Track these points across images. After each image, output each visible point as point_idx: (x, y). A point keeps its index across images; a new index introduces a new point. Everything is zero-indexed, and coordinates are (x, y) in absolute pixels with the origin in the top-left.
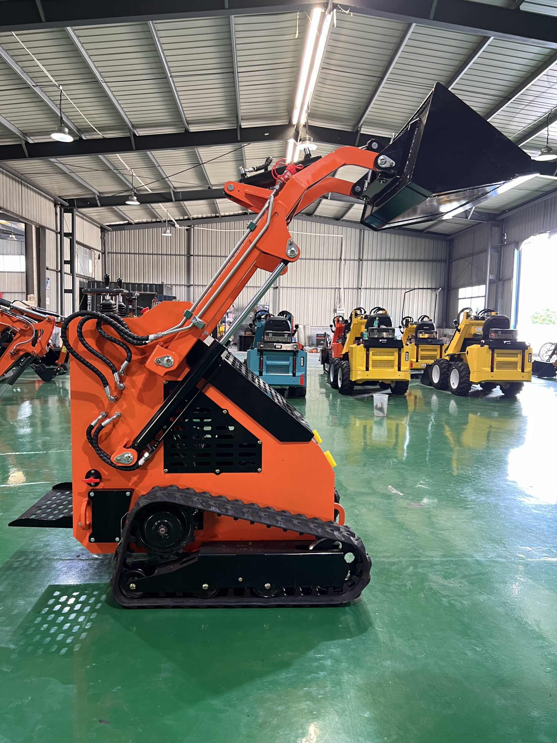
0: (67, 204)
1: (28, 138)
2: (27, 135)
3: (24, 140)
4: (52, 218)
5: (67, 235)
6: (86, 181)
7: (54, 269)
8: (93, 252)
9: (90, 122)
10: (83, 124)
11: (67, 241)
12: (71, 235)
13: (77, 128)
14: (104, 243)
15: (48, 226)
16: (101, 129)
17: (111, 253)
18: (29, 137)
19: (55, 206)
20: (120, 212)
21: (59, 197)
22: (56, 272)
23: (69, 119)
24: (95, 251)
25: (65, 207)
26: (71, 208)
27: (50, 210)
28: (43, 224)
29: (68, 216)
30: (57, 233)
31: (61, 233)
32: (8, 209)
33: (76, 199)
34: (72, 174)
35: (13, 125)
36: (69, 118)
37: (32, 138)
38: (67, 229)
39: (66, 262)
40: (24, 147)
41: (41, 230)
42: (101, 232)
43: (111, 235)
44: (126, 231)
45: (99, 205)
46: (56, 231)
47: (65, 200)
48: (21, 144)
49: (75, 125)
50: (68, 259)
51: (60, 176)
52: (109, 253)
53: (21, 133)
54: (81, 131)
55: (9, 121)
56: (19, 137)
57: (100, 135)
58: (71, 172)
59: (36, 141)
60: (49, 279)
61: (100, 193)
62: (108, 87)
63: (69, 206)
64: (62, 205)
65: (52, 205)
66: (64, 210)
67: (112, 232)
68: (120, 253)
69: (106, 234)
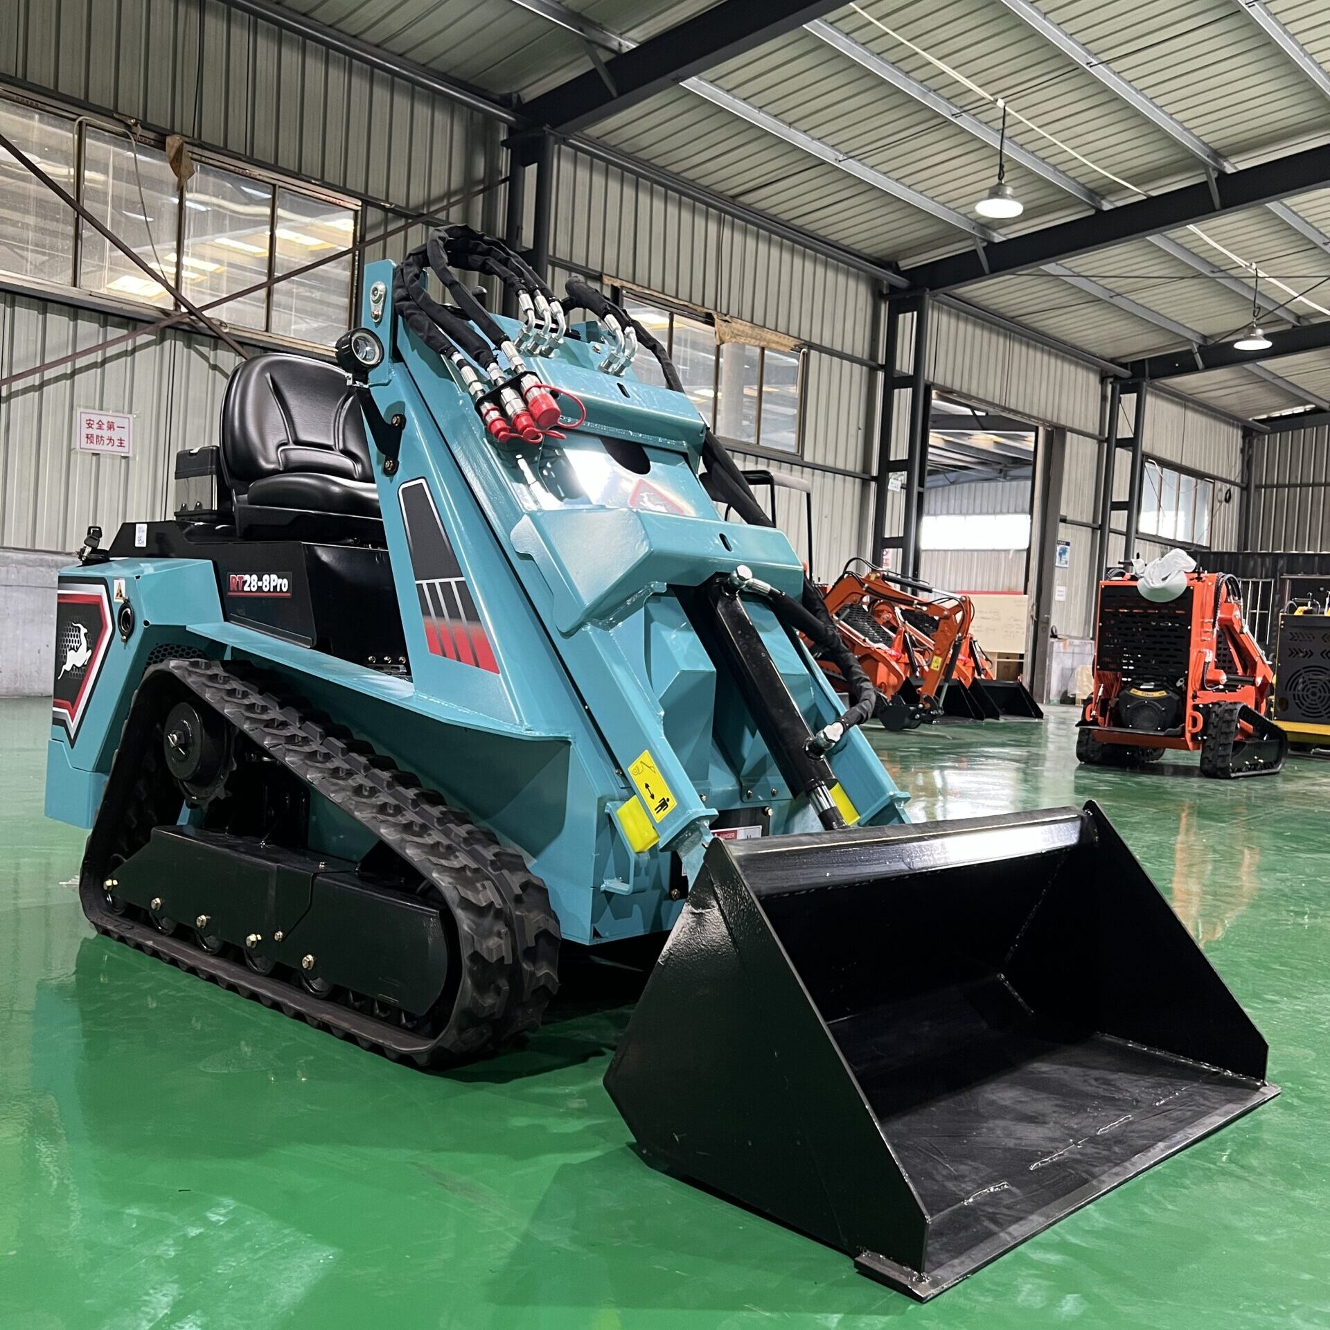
0: (1126, 373)
1: (995, 234)
2: (989, 228)
3: (984, 240)
4: (1091, 408)
5: (1123, 443)
6: (1161, 312)
7: (1085, 521)
8: (1211, 485)
9: (1104, 168)
10: (1094, 176)
11: (1123, 458)
12: (1131, 444)
13: (1085, 187)
14: (1247, 464)
15: (1076, 427)
16: (1139, 178)
17: (1266, 487)
18: (994, 230)
19: (1103, 381)
20: (1277, 382)
21: (1112, 361)
22: (1090, 530)
23: (1060, 171)
24: (1218, 484)
25: (1123, 382)
26: (1136, 380)
27: (1087, 391)
28: (1063, 422)
29: (1129, 400)
30: (1100, 442)
31: (1108, 441)
32: (973, 393)
33: (1150, 359)
34: (1116, 300)
35: (953, 210)
36: (1061, 167)
37: (1003, 231)
38: (1125, 431)
39: (1118, 506)
40: (982, 254)
41: (1056, 435)
42: (1244, 437)
43: (1269, 444)
44: (1308, 430)
45: (1200, 364)
46: (1101, 437)
47: (1124, 366)
48: (975, 251)
49: (1079, 183)
50: (1125, 498)
51: (1096, 308)
52: (1258, 487)
53: (974, 224)
54: (1097, 194)
55: (943, 204)
56: (971, 236)
57: (1137, 194)
58: (1113, 294)
59: (1011, 236)
60: (1068, 544)
61: (1204, 337)
62: (1114, 73)
63: (1132, 377)
64: (1117, 378)
65: (1094, 379)
66: (1121, 387)
67: (1272, 436)
68: (1289, 486)
69: (1255, 441)
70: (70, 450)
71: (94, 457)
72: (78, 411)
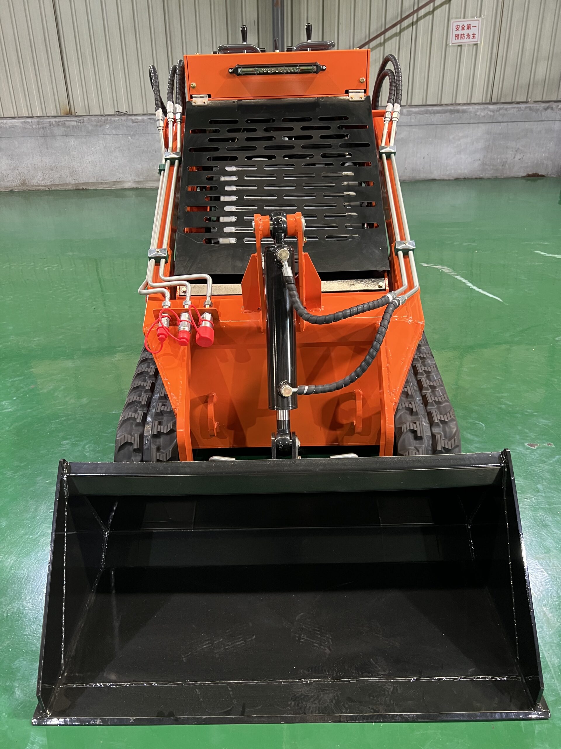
70: (447, 45)
71: (459, 48)
72: (452, 21)
